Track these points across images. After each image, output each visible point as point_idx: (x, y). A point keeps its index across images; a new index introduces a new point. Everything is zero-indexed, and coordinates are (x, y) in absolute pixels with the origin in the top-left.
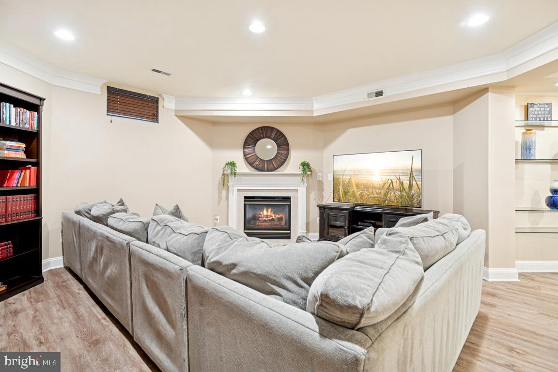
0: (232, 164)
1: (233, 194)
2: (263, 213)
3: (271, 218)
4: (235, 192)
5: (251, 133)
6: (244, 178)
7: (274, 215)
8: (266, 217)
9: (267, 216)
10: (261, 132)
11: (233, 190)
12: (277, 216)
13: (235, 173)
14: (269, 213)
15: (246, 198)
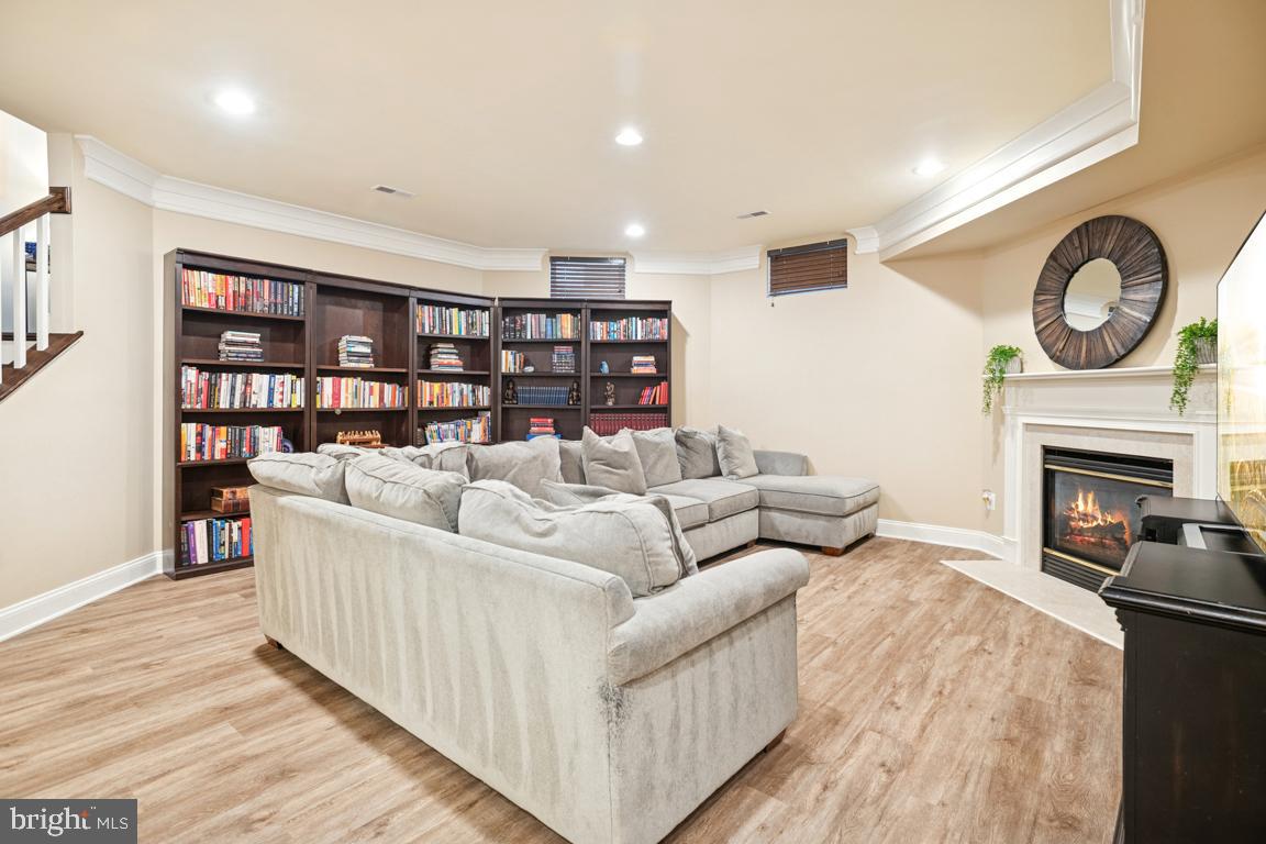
0: (1004, 354)
1: (1013, 434)
2: (1077, 506)
3: (1095, 524)
4: (1020, 431)
5: (1053, 257)
6: (1039, 392)
7: (1103, 514)
8: (1084, 521)
9: (1085, 515)
10: (1077, 244)
11: (1014, 426)
12: (1109, 519)
13: (1002, 379)
14: (1090, 509)
15: (1048, 452)
